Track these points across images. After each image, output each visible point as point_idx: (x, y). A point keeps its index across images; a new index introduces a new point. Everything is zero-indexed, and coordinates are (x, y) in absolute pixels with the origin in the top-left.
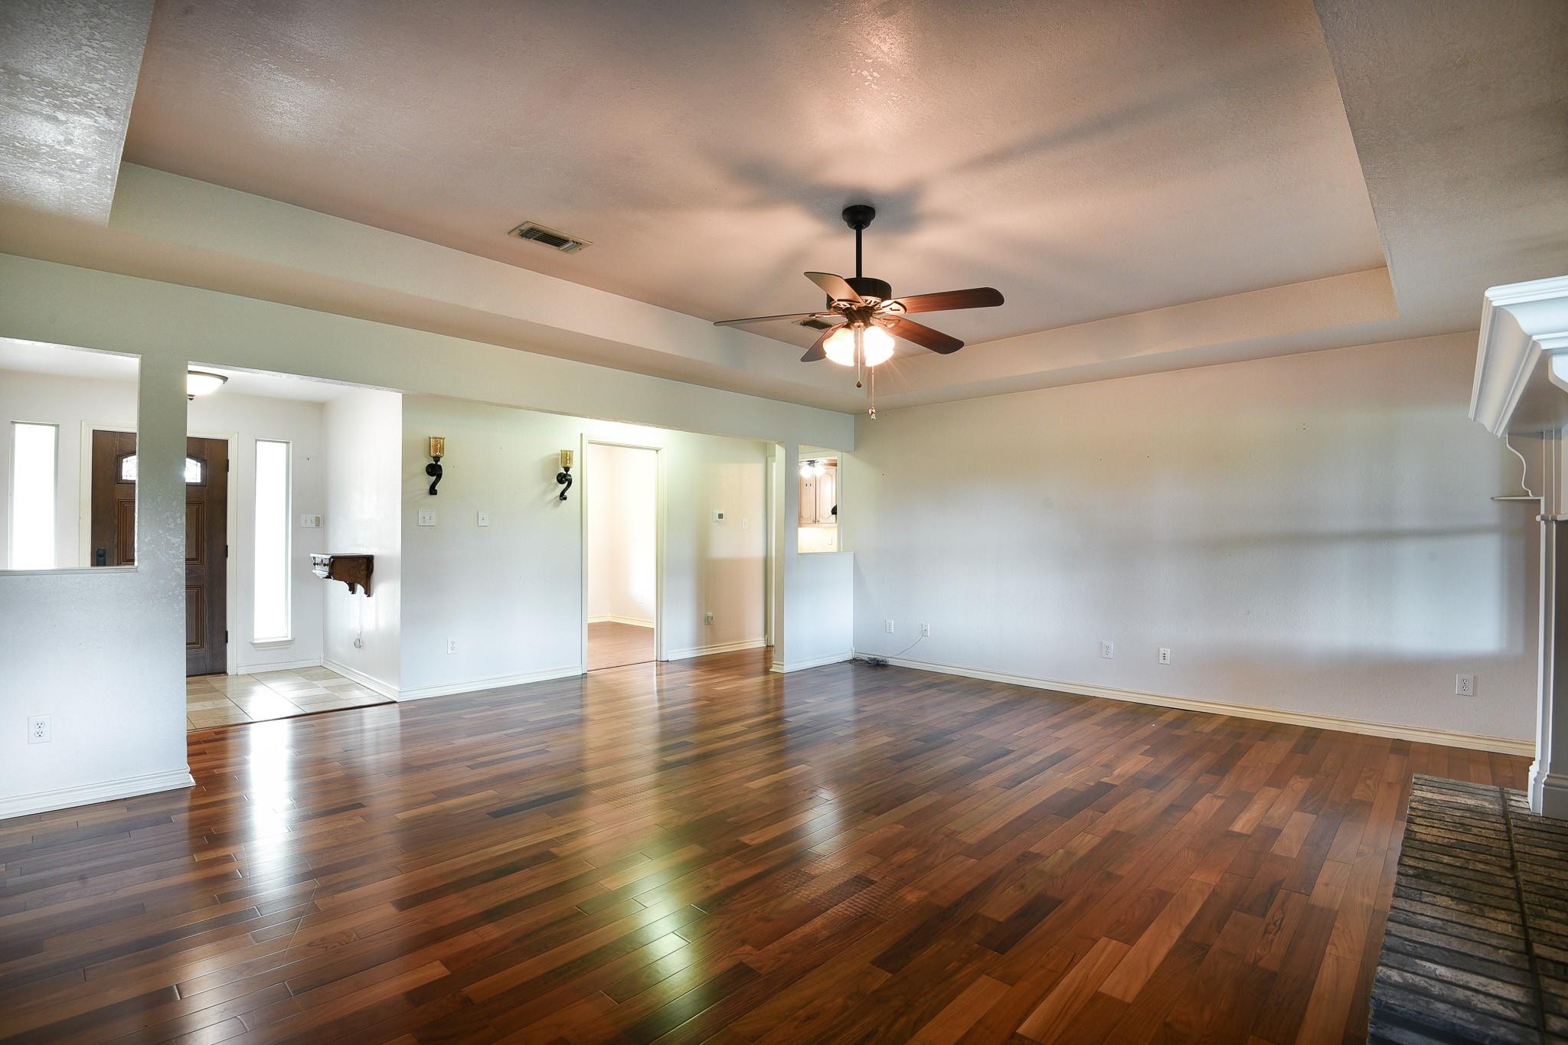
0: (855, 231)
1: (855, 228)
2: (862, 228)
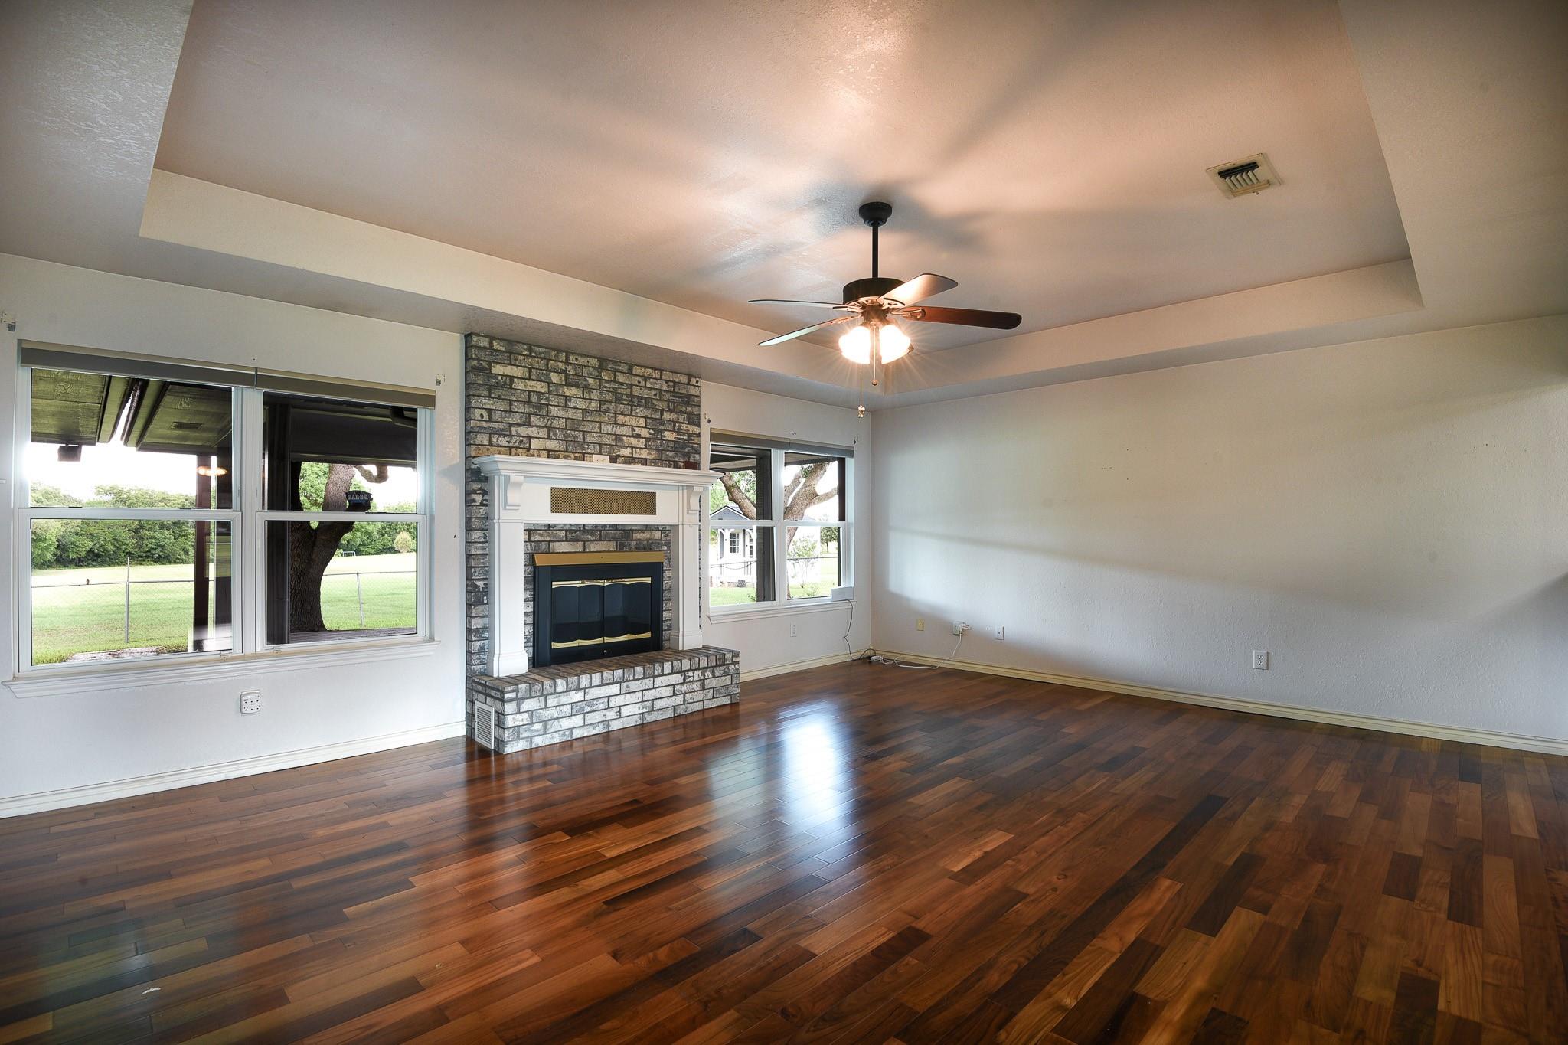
2: (879, 225)
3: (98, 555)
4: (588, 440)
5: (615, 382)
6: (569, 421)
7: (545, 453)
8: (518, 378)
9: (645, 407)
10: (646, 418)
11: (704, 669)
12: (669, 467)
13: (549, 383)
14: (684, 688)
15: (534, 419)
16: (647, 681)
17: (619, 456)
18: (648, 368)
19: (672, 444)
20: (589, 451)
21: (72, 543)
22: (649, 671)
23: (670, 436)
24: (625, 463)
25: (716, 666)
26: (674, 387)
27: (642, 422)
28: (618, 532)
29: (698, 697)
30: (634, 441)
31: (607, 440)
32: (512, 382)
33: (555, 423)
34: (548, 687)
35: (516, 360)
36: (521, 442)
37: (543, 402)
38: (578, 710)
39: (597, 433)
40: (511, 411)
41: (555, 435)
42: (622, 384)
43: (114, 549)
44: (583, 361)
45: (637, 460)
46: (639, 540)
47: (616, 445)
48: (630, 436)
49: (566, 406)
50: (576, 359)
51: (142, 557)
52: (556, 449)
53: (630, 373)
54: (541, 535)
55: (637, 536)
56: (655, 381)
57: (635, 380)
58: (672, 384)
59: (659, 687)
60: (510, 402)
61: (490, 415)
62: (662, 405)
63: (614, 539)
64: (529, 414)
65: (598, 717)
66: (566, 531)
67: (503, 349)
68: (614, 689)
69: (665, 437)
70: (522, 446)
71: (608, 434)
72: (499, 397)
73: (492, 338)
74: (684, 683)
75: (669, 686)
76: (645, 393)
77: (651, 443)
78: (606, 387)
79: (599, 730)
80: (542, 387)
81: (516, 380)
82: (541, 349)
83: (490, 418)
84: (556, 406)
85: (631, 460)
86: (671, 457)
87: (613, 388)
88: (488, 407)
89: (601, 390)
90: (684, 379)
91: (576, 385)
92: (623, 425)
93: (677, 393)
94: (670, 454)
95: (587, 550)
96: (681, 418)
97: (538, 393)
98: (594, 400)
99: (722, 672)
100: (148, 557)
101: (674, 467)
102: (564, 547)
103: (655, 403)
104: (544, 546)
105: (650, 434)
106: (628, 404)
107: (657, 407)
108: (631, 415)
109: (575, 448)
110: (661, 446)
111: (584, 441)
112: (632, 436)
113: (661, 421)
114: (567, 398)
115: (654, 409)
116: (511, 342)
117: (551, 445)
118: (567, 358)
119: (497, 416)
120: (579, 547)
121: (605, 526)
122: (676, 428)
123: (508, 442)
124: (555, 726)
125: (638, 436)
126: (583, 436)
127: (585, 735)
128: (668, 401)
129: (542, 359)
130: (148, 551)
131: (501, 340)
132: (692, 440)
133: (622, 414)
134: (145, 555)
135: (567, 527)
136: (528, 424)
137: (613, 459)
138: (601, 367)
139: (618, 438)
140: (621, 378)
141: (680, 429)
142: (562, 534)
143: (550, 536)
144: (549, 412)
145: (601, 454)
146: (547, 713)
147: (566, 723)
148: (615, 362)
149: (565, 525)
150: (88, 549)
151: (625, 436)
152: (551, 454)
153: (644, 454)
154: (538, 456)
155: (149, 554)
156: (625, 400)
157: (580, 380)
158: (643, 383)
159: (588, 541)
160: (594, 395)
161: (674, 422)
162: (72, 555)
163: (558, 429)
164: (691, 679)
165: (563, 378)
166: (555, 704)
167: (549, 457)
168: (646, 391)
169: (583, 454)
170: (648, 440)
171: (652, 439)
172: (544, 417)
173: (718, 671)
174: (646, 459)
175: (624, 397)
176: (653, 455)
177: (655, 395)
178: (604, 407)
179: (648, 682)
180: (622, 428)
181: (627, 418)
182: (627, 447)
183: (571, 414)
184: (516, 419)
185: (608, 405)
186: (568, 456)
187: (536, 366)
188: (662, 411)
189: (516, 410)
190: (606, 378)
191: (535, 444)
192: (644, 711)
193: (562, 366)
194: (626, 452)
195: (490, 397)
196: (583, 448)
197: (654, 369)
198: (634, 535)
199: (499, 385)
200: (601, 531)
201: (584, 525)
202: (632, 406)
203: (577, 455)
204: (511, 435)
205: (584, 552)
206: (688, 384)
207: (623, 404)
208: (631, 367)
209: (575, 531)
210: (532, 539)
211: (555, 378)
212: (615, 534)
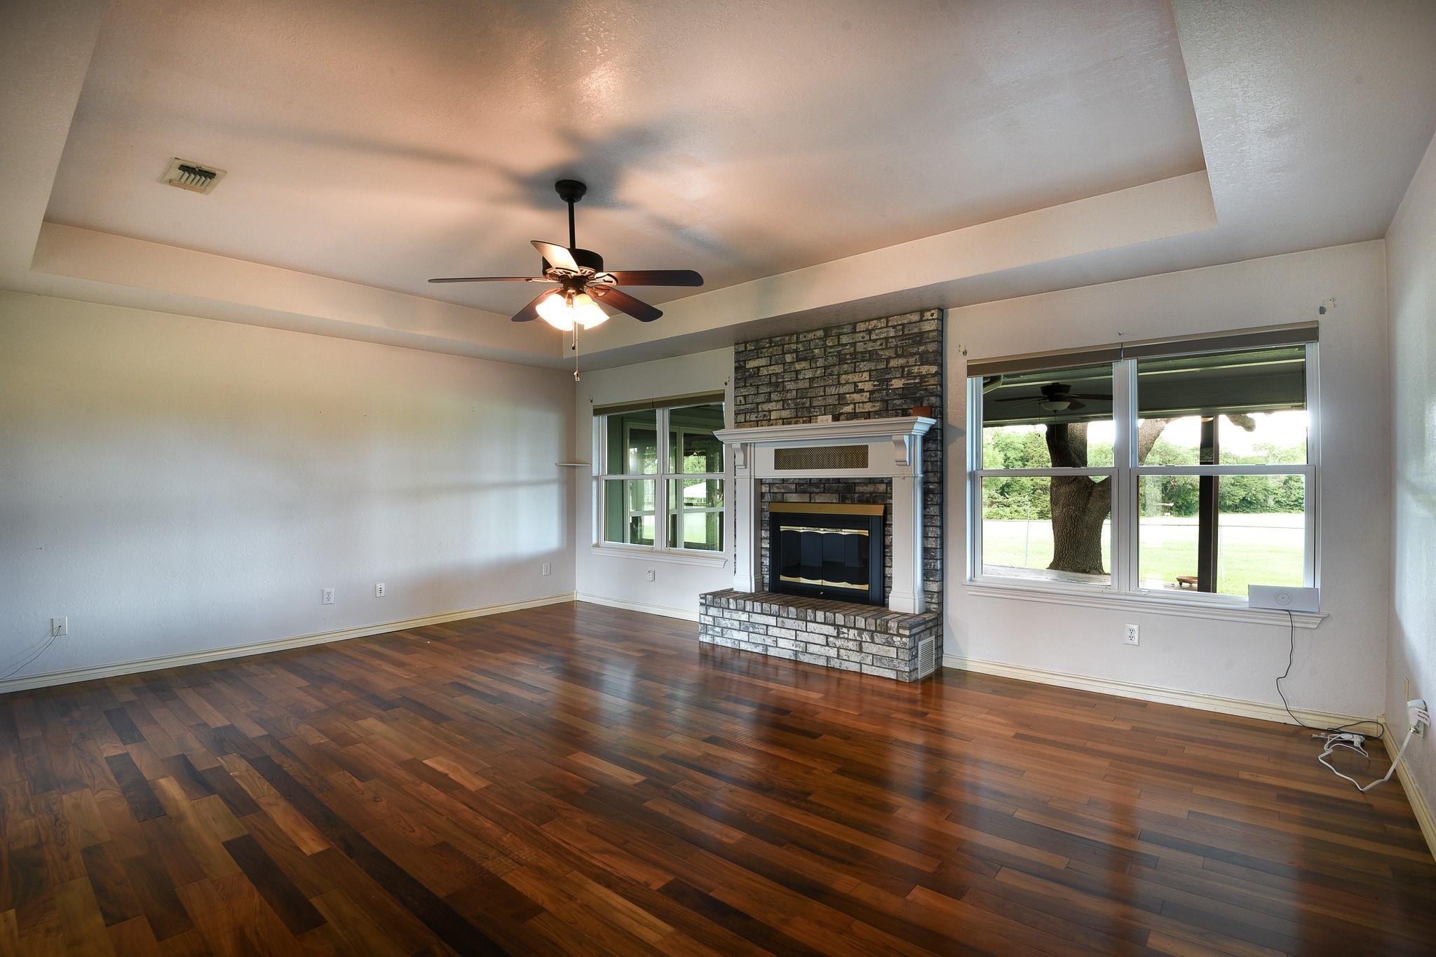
0: (567, 203)
1: (568, 201)
2: (574, 201)
3: (1251, 503)
4: (814, 405)
5: (839, 345)
6: (799, 391)
7: (781, 421)
8: (762, 367)
9: (870, 360)
10: (870, 371)
11: (861, 631)
12: (897, 416)
13: (784, 364)
14: (839, 643)
15: (774, 396)
16: (800, 622)
17: (842, 413)
18: (872, 320)
19: (900, 392)
20: (815, 414)
21: (1229, 493)
22: (802, 614)
23: (897, 383)
24: (847, 419)
25: (876, 631)
26: (903, 330)
27: (866, 376)
28: (841, 485)
29: (855, 657)
30: (857, 397)
31: (830, 401)
32: (759, 370)
33: (789, 396)
34: (724, 603)
35: (761, 353)
36: (765, 415)
37: (780, 380)
38: (745, 627)
39: (821, 396)
40: (758, 394)
41: (788, 405)
42: (846, 345)
43: (1264, 498)
44: (810, 336)
45: (859, 415)
46: (862, 493)
47: (839, 404)
48: (853, 393)
49: (797, 379)
50: (805, 336)
51: (1290, 506)
52: (789, 417)
53: (854, 332)
54: (778, 488)
55: (859, 489)
56: (880, 330)
57: (858, 337)
58: (901, 327)
59: (812, 632)
60: (758, 386)
61: (745, 399)
62: (887, 353)
63: (837, 491)
64: (770, 393)
65: (759, 639)
66: (796, 484)
67: (753, 348)
68: (772, 620)
69: (892, 385)
70: (765, 419)
71: (831, 395)
72: (751, 385)
73: (746, 343)
74: (837, 637)
75: (821, 634)
76: (870, 346)
77: (876, 395)
78: (830, 353)
79: (759, 650)
80: (778, 369)
81: (761, 369)
82: (778, 339)
83: (745, 402)
84: (789, 381)
85: (854, 416)
86: (899, 405)
87: (837, 352)
88: (744, 394)
89: (826, 357)
90: (915, 317)
91: (805, 359)
92: (847, 383)
93: (907, 335)
94: (898, 402)
95: (813, 501)
96: (912, 360)
97: (776, 375)
98: (819, 367)
99: (884, 641)
100: (1297, 506)
101: (902, 416)
102: (793, 498)
103: (881, 353)
104: (779, 496)
105: (874, 386)
106: (852, 363)
107: (883, 357)
108: (855, 372)
109: (803, 413)
110: (887, 395)
111: (811, 406)
112: (855, 392)
113: (887, 369)
114: (797, 372)
115: (879, 360)
116: (757, 341)
117: (785, 414)
118: (798, 338)
119: (750, 399)
120: (806, 498)
121: (829, 479)
122: (905, 373)
123: (756, 417)
124: (729, 634)
125: (862, 391)
126: (810, 401)
127: (749, 650)
128: (896, 346)
129: (779, 346)
130: (1296, 501)
131: (752, 342)
132: (925, 382)
133: (846, 373)
134: (1292, 504)
135: (796, 481)
136: (769, 401)
137: (836, 418)
138: (826, 336)
139: (841, 397)
140: (844, 340)
141: (910, 373)
142: (793, 487)
143: (784, 489)
144: (784, 387)
145: (825, 414)
146: (724, 622)
147: (736, 635)
148: (839, 327)
149: (795, 479)
150: (1241, 498)
151: (847, 393)
152: (786, 421)
153: (868, 407)
154: (776, 424)
155: (1296, 503)
156: (848, 359)
157: (807, 353)
158: (867, 338)
159: (813, 493)
160: (820, 363)
161: (903, 367)
162: (1229, 503)
163: (790, 399)
164: (846, 636)
165: (795, 356)
166: (728, 617)
167: (783, 424)
168: (871, 344)
169: (810, 417)
170: (871, 392)
171: (878, 390)
172: (780, 392)
173: (879, 638)
174: (869, 412)
175: (848, 357)
176: (878, 406)
177: (881, 345)
178: (829, 371)
179: (801, 624)
180: (845, 387)
181: (850, 376)
182: (849, 404)
183: (801, 385)
184: (761, 398)
185: (832, 369)
186: (798, 421)
187: (775, 353)
188: (888, 360)
189: (761, 392)
190: (831, 344)
191: (774, 415)
192: (797, 649)
193: (794, 347)
194: (849, 409)
195: (745, 386)
196: (810, 412)
197: (879, 319)
198: (856, 488)
199: (751, 376)
200: (824, 484)
201: (810, 479)
202: (855, 363)
203: (804, 419)
204: (758, 412)
205: (810, 502)
206: (921, 320)
207: (847, 363)
208: (854, 325)
209: (803, 484)
210: (771, 491)
211: (789, 358)
212: (838, 487)
